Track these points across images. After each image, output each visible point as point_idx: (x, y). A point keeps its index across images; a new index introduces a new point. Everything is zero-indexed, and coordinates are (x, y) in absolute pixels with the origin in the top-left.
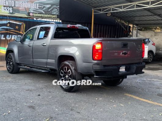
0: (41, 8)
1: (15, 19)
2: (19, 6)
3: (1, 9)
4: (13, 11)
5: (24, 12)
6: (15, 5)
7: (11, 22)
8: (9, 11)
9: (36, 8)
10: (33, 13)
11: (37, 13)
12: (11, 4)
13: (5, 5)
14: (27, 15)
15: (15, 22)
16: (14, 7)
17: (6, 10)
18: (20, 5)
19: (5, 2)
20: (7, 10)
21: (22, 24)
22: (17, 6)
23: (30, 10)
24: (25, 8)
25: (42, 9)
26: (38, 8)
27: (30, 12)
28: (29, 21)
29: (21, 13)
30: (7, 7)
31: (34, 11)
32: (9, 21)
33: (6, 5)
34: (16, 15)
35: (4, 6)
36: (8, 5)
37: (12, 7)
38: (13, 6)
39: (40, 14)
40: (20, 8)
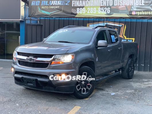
0: (147, 4)
1: (113, 20)
2: (118, 5)
3: (98, 10)
4: (110, 11)
5: (125, 10)
6: (113, 4)
7: (108, 24)
8: (106, 12)
9: (140, 4)
10: (136, 11)
11: (141, 11)
12: (109, 4)
13: (102, 5)
14: (128, 15)
15: (113, 25)
16: (112, 7)
17: (102, 11)
18: (120, 3)
19: (102, 2)
20: (105, 10)
21: (122, 26)
22: (116, 5)
23: (132, 7)
24: (126, 7)
25: (149, 5)
26: (144, 5)
27: (132, 10)
28: (131, 22)
29: (120, 13)
30: (104, 7)
31: (137, 8)
32: (105, 24)
33: (104, 5)
34: (115, 15)
35: (101, 7)
36: (105, 5)
37: (110, 7)
38: (111, 5)
39: (147, 11)
40: (120, 7)
